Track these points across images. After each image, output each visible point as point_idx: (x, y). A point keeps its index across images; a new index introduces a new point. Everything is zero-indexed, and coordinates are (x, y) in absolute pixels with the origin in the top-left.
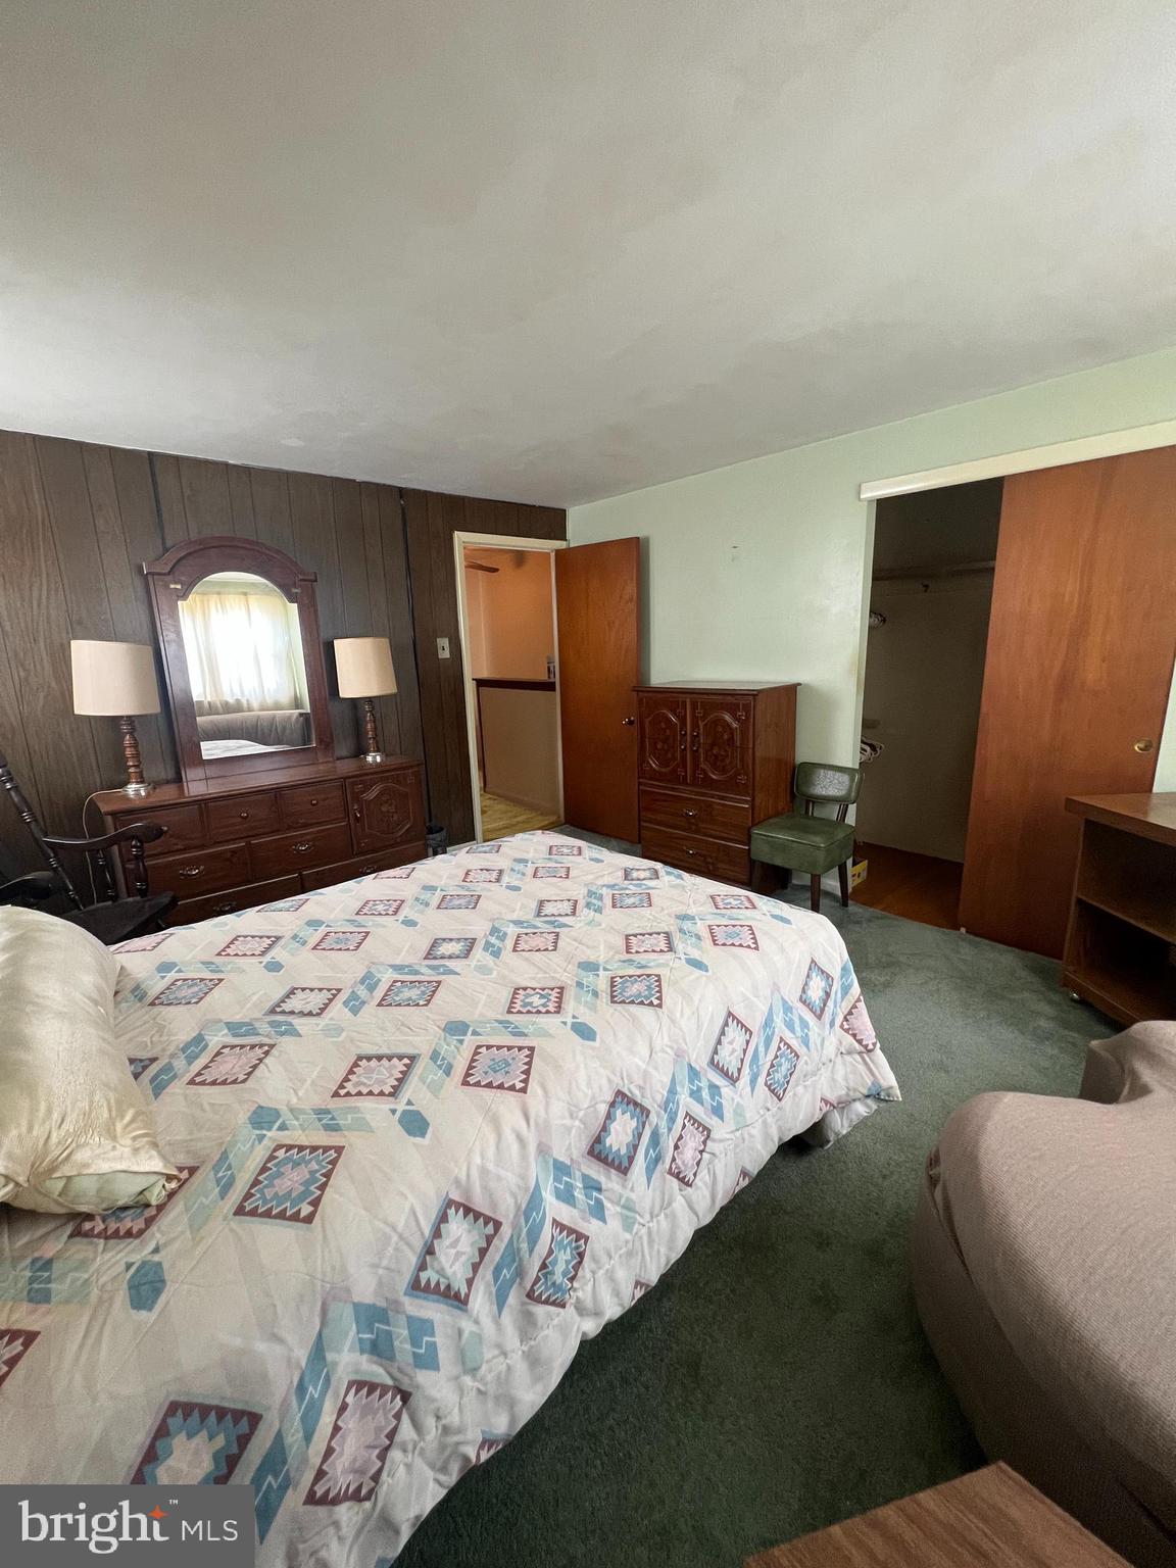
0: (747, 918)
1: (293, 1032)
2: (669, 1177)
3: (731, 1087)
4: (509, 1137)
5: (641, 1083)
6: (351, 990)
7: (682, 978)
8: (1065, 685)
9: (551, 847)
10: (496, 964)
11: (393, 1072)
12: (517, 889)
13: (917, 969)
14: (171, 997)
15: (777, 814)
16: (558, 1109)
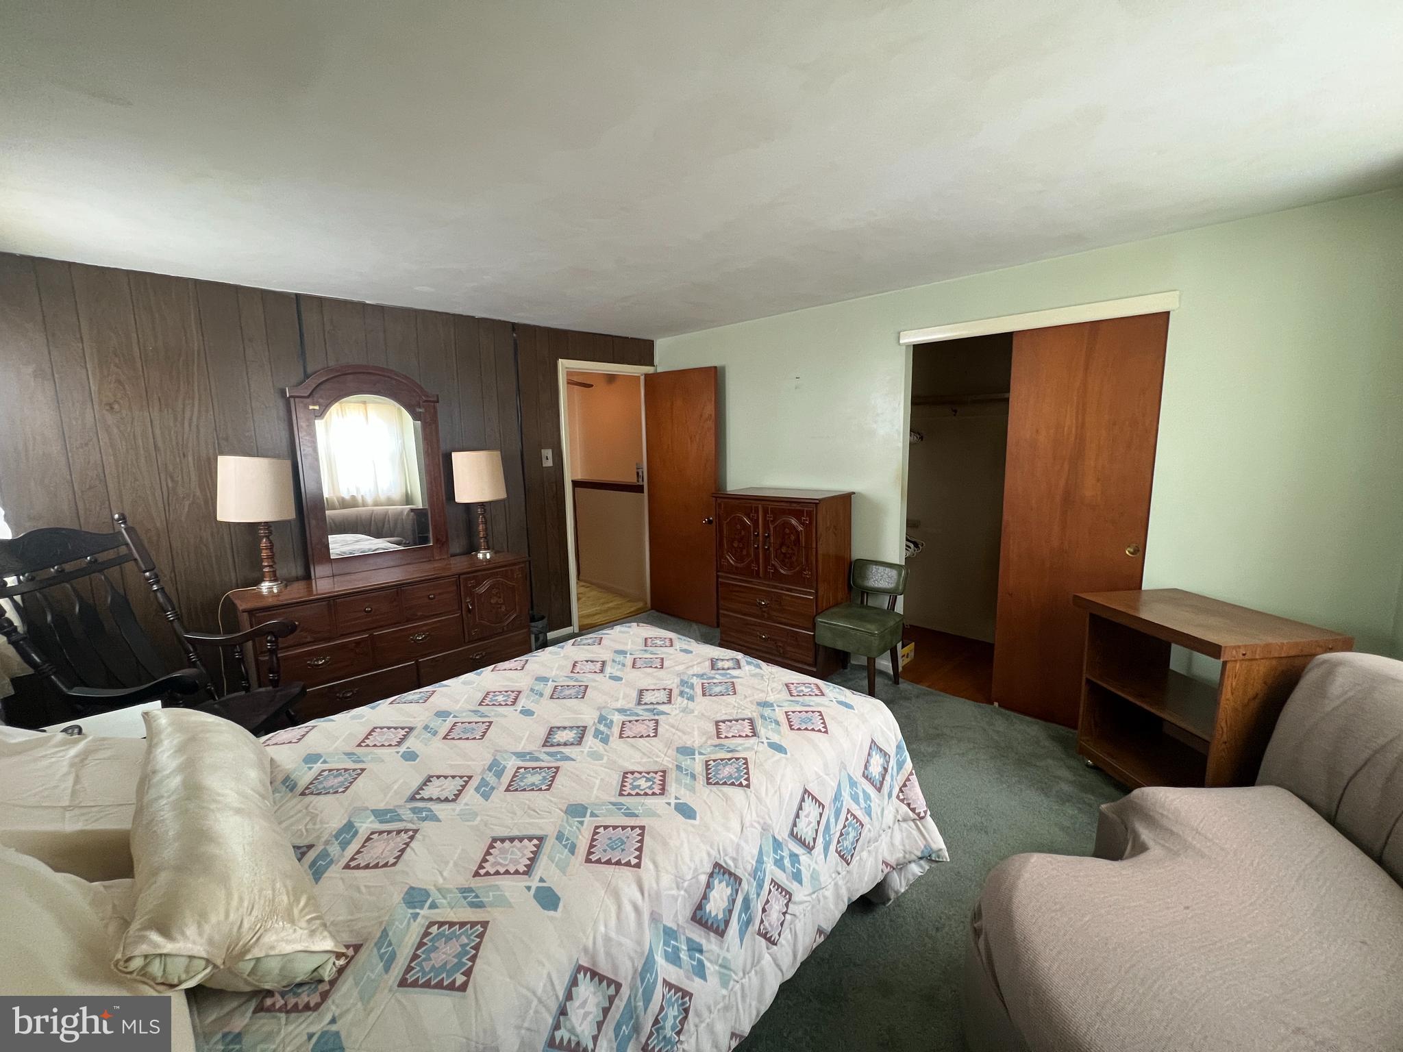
0: (818, 705)
1: (435, 818)
2: (757, 936)
3: (808, 855)
4: (628, 909)
5: (735, 855)
6: (481, 777)
7: (766, 760)
8: (1069, 498)
9: (646, 639)
10: (605, 750)
11: (525, 852)
12: (619, 679)
13: (960, 740)
14: (320, 786)
15: (837, 604)
16: (666, 880)
